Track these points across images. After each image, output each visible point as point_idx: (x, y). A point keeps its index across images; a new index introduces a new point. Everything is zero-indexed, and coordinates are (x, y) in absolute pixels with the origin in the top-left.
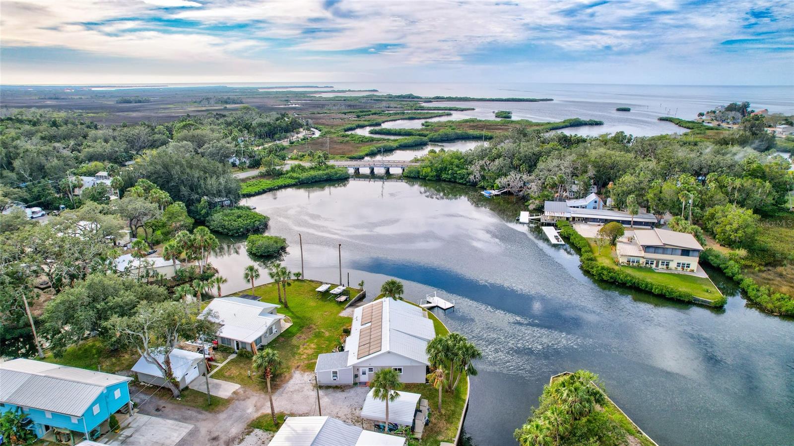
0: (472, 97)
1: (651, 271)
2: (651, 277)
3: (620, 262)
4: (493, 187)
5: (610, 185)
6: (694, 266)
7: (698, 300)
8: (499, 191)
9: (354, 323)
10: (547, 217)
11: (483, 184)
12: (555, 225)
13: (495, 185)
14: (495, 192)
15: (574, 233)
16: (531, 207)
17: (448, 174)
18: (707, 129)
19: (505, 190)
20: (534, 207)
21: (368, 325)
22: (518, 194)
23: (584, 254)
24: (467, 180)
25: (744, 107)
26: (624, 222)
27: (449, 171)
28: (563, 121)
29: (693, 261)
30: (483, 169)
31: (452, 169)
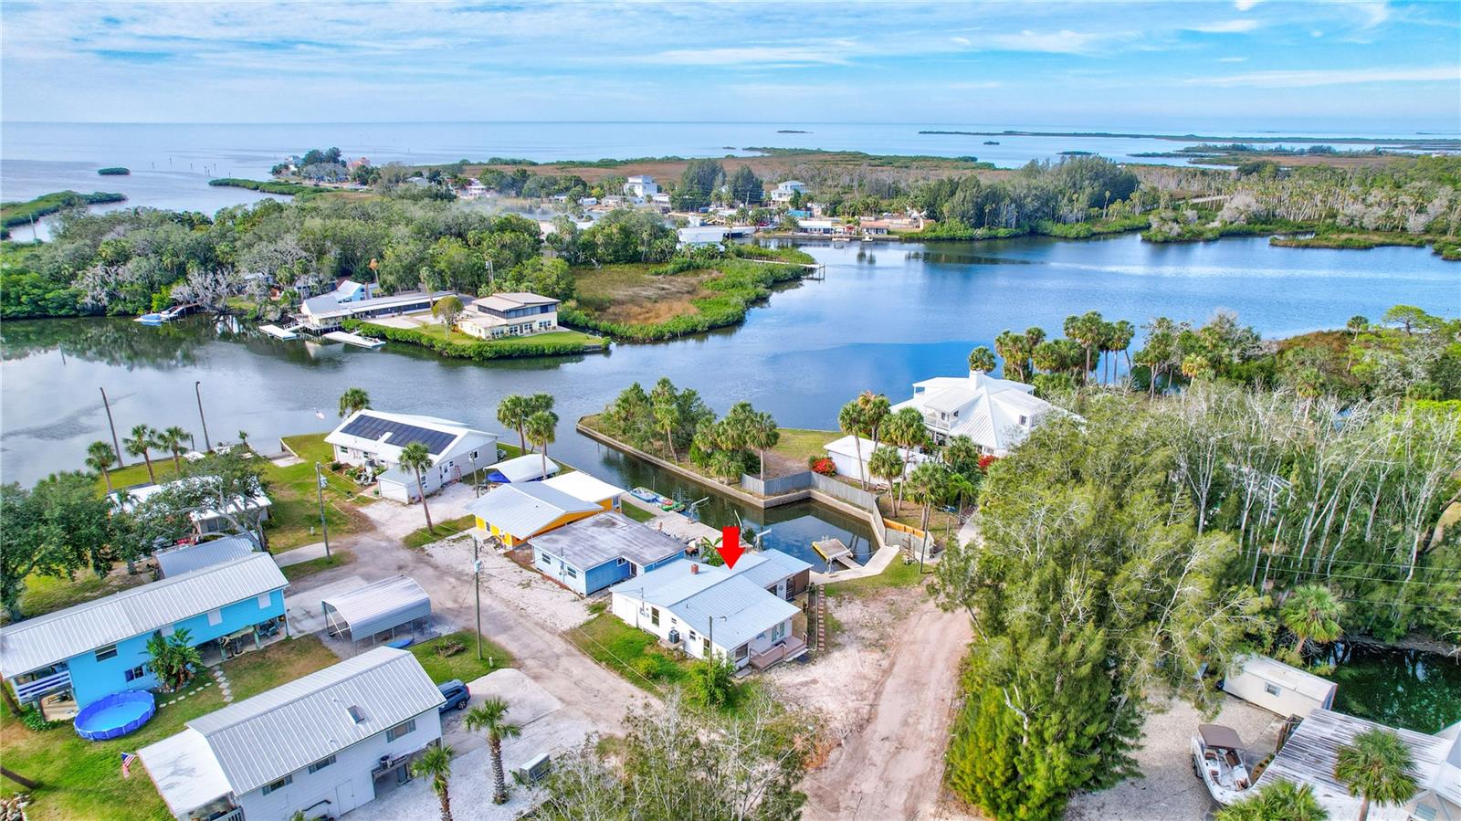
1: (520, 337)
2: (527, 341)
3: (484, 337)
4: (148, 309)
5: (373, 264)
6: (554, 323)
7: (589, 348)
8: (171, 312)
9: (357, 446)
10: (314, 322)
11: (120, 307)
12: (340, 329)
13: (155, 304)
14: (165, 315)
15: (386, 328)
16: (273, 316)
17: (20, 303)
18: (315, 191)
19: (181, 308)
20: (279, 315)
21: (388, 435)
22: (214, 308)
23: (434, 342)
24: (78, 306)
25: (334, 157)
26: (421, 306)
27: (19, 298)
28: (36, 198)
29: (552, 317)
30: (106, 283)
31: (27, 294)
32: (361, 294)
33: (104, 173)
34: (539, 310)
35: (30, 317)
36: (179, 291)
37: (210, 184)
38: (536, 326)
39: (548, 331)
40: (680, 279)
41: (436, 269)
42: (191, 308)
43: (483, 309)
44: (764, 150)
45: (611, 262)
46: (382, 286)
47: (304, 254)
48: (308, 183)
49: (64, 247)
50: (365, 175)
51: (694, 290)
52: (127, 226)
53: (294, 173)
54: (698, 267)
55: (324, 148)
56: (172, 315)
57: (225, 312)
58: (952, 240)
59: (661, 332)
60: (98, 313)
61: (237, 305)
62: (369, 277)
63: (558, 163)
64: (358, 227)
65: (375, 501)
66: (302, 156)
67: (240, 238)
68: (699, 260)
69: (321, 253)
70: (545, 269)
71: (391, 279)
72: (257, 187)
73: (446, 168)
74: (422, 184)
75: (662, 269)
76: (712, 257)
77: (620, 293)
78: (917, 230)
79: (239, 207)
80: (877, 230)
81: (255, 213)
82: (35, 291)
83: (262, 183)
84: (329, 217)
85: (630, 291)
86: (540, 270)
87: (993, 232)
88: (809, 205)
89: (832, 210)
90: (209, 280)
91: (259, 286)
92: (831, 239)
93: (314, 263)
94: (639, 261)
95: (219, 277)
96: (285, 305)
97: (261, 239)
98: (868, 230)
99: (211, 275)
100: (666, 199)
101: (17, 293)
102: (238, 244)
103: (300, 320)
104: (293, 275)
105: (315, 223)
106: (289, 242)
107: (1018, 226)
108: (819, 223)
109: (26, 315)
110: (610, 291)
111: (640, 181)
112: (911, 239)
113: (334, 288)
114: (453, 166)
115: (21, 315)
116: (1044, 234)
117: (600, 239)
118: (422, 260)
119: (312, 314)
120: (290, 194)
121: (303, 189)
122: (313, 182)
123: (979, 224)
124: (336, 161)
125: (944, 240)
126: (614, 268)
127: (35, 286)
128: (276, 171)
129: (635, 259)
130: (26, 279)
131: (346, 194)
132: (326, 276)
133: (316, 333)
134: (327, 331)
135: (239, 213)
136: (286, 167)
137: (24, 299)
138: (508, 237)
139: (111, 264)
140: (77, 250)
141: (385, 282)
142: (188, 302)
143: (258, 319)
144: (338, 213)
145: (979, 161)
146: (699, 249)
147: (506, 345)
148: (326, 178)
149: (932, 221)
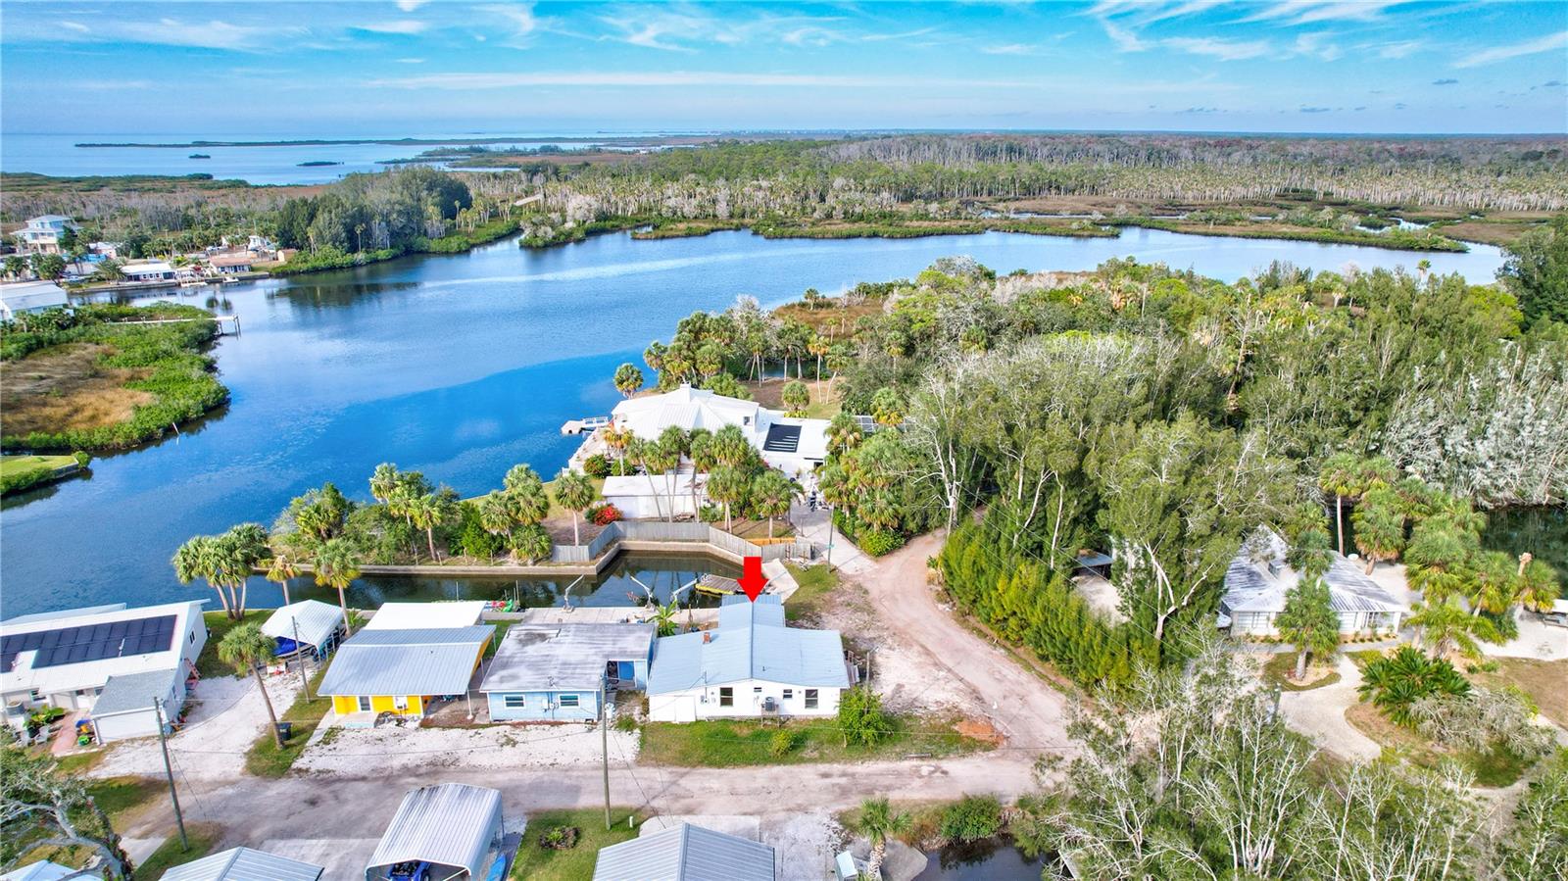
7: (58, 474)
21: (29, 655)
40: (47, 361)
51: (98, 373)
54: (54, 342)
58: (332, 268)
68: (46, 334)
76: (64, 326)
78: (275, 264)
80: (235, 268)
87: (373, 255)
88: (92, 246)
92: (179, 285)
98: (223, 269)
107: (393, 246)
108: (153, 267)
112: (274, 274)
116: (421, 252)
123: (354, 249)
125: (322, 270)
149: (294, 250)
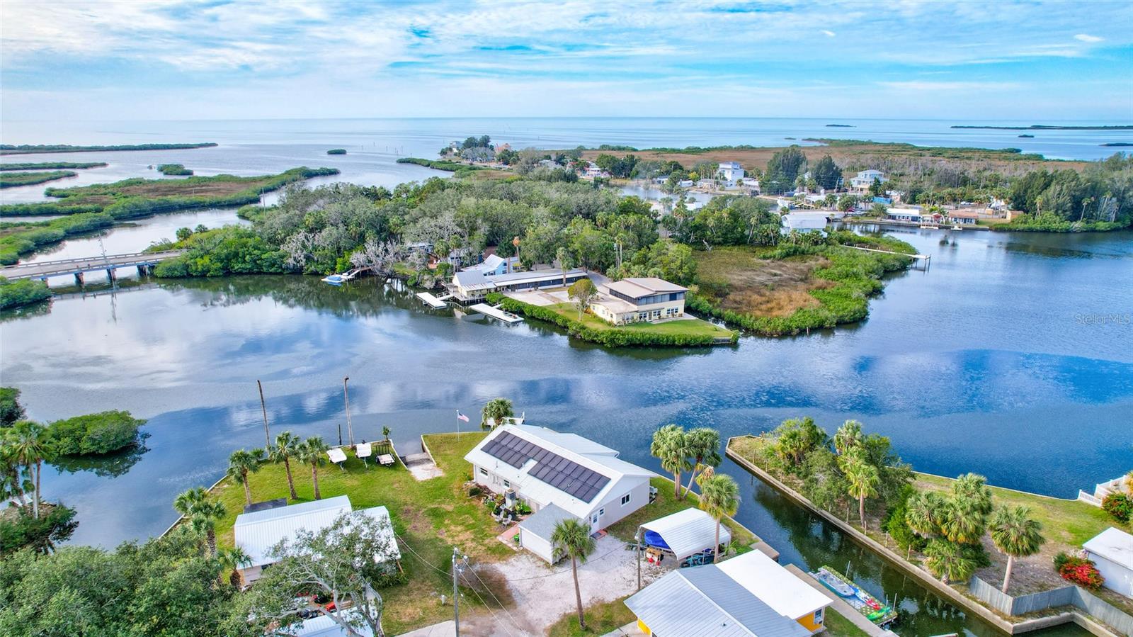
0: (74, 145)
1: (649, 324)
2: (658, 330)
3: (615, 322)
4: (333, 270)
5: (516, 241)
6: (681, 310)
7: (718, 341)
8: (349, 274)
9: (499, 472)
10: (463, 293)
11: (313, 268)
12: (484, 301)
13: (338, 266)
14: (345, 277)
15: (525, 305)
16: (429, 285)
17: (244, 261)
18: (470, 169)
19: (357, 271)
20: (434, 284)
21: (531, 464)
22: (382, 272)
23: (568, 324)
24: (283, 266)
25: (485, 142)
26: (554, 282)
27: (244, 257)
28: (283, 172)
29: (680, 304)
30: (304, 246)
31: (250, 254)
32: (504, 268)
33: (331, 153)
34: (668, 297)
35: (250, 273)
36: (356, 258)
37: (397, 162)
38: (663, 313)
39: (674, 319)
40: (789, 264)
41: (570, 249)
42: (366, 271)
43: (613, 292)
44: (821, 140)
45: (719, 244)
46: (521, 261)
47: (459, 230)
48: (465, 163)
49: (281, 216)
50: (508, 158)
51: (806, 278)
52: (327, 200)
53: (455, 154)
54: (803, 253)
55: (478, 137)
56: (350, 277)
57: (392, 276)
58: (1047, 231)
59: (789, 327)
60: (297, 272)
61: (401, 271)
62: (510, 251)
63: (654, 149)
64: (505, 207)
65: (515, 552)
66: (463, 140)
67: (409, 213)
68: (803, 246)
69: (473, 229)
70: (670, 253)
71: (530, 255)
72: (429, 165)
73: (568, 152)
74: (552, 166)
75: (770, 253)
76: (816, 243)
77: (736, 278)
78: (1003, 221)
79: (413, 183)
80: (965, 220)
81: (424, 188)
82: (256, 252)
83: (433, 162)
84: (481, 196)
85: (746, 276)
86: (664, 254)
87: (1092, 226)
88: (888, 192)
89: (912, 198)
90: (380, 249)
91: (420, 257)
92: (918, 226)
93: (466, 238)
94: (745, 243)
95: (389, 246)
96: (440, 276)
97: (425, 214)
98: (956, 219)
99: (382, 245)
100: (756, 183)
101: (243, 253)
102: (407, 217)
103: (451, 290)
104: (448, 248)
105: (469, 202)
106: (447, 219)
107: (1117, 220)
108: (907, 211)
109: (247, 271)
110: (724, 274)
111: (730, 167)
112: (999, 229)
113: (481, 260)
114: (574, 151)
115: (245, 271)
117: (711, 222)
118: (558, 239)
119: (462, 286)
120: (452, 171)
121: (460, 168)
122: (469, 162)
123: (1075, 218)
124: (486, 146)
125: (1037, 231)
126: (724, 250)
127: (256, 248)
128: (443, 153)
129: (740, 241)
130: (251, 242)
131: (493, 171)
132: (475, 248)
133: (463, 304)
134: (473, 302)
135: (412, 188)
136: (451, 149)
137: (247, 258)
138: (632, 219)
139: (312, 231)
140: (289, 218)
141: (524, 257)
142: (362, 266)
143: (418, 287)
144: (488, 192)
145: (1023, 152)
146: (803, 235)
147: (638, 332)
148: (478, 159)
149: (1021, 213)
